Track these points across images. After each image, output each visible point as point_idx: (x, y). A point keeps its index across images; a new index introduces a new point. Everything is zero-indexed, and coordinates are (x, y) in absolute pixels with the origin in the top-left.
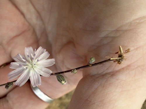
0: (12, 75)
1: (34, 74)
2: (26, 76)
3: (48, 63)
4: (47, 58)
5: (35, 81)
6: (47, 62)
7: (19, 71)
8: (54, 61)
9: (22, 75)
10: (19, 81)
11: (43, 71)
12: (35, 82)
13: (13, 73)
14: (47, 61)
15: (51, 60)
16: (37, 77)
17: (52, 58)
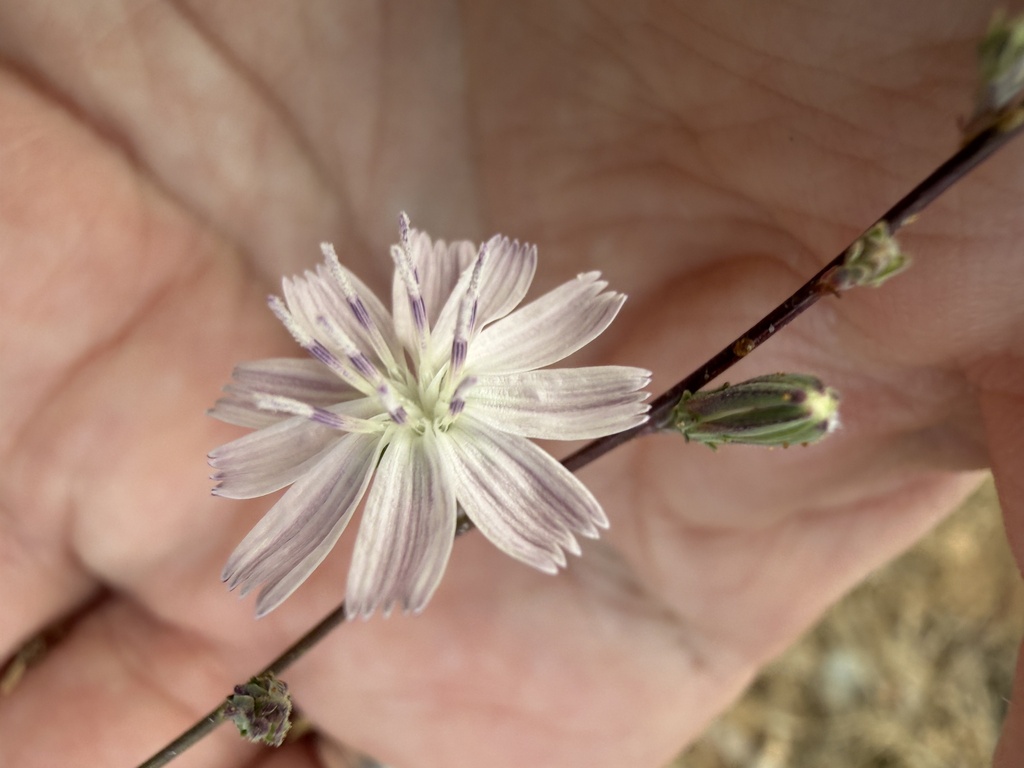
0: (269, 564)
1: (477, 465)
2: (416, 511)
3: (558, 330)
4: (521, 292)
5: (525, 517)
6: (538, 330)
7: (314, 508)
8: (603, 284)
9: (367, 520)
10: (369, 583)
11: (554, 410)
12: (533, 526)
13: (265, 544)
14: (534, 322)
15: (574, 295)
16: (524, 484)
17: (570, 275)
